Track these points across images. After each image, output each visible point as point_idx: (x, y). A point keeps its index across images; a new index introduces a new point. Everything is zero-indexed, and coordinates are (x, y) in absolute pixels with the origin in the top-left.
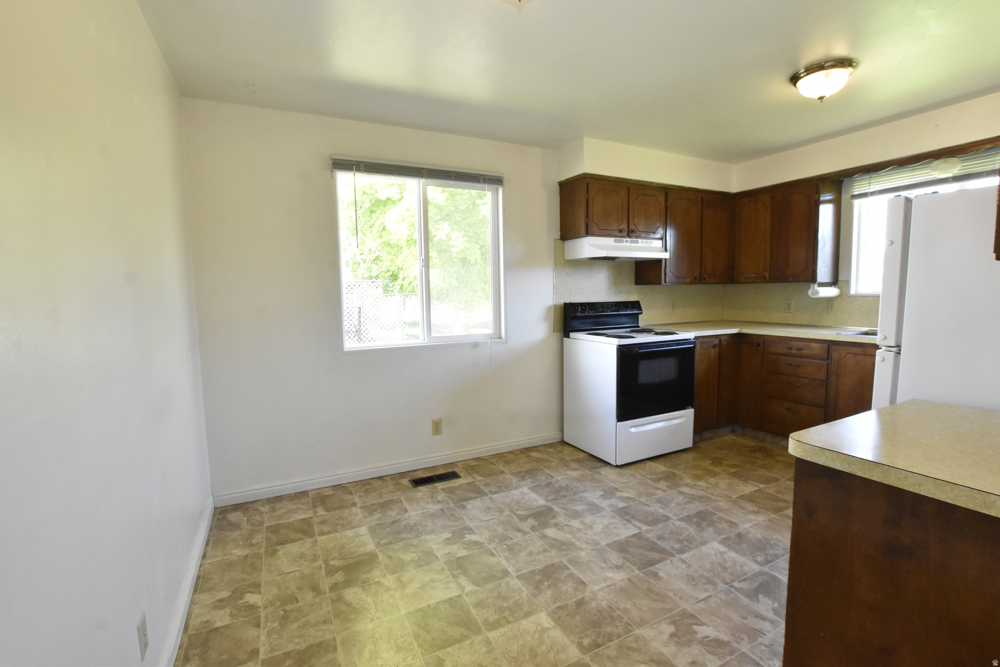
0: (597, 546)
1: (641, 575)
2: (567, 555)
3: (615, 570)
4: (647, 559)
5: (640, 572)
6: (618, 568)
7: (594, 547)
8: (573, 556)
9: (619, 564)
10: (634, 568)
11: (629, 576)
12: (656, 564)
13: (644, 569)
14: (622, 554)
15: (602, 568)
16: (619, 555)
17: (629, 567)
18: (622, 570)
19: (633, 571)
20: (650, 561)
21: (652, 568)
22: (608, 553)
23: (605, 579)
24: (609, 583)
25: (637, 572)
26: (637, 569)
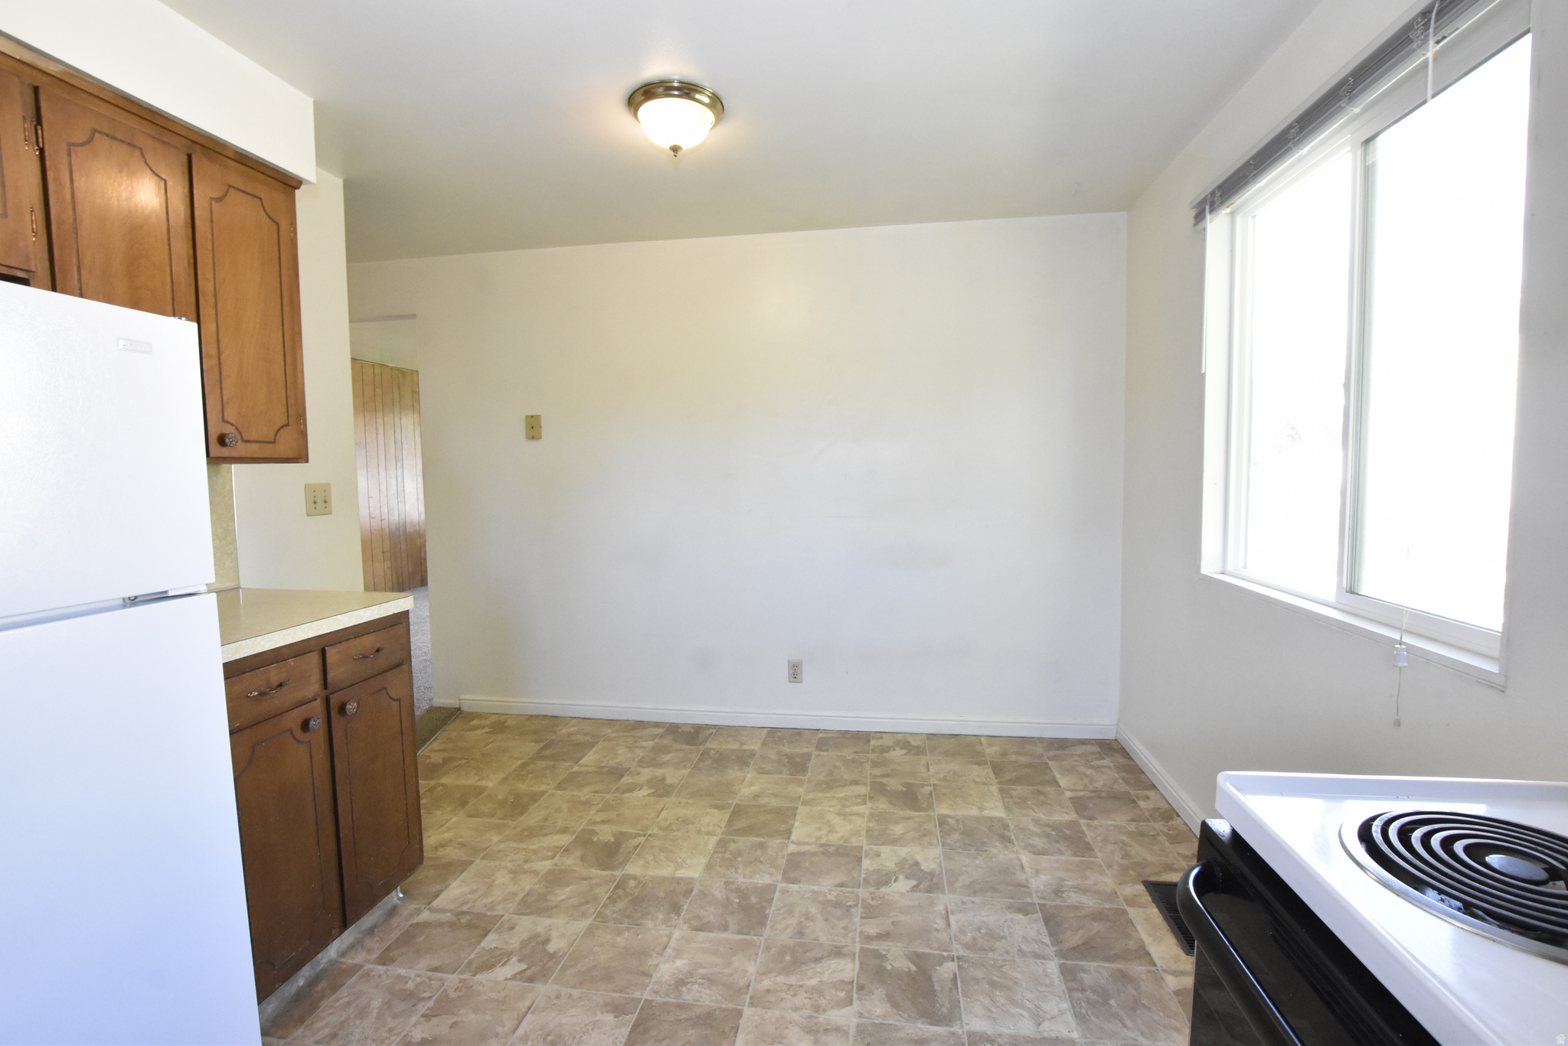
0: (751, 998)
1: (638, 995)
2: (768, 949)
3: (680, 976)
4: (654, 1033)
5: (644, 998)
6: (680, 983)
7: (750, 992)
8: (757, 954)
9: (684, 989)
10: (659, 999)
11: (654, 979)
12: (631, 1032)
13: (642, 1008)
14: (698, 1011)
15: (701, 966)
16: (701, 1006)
17: (667, 995)
18: (672, 982)
19: (656, 992)
20: (645, 1031)
21: (632, 1018)
22: (719, 998)
23: (678, 953)
24: (669, 950)
25: (647, 995)
26: (652, 1001)
